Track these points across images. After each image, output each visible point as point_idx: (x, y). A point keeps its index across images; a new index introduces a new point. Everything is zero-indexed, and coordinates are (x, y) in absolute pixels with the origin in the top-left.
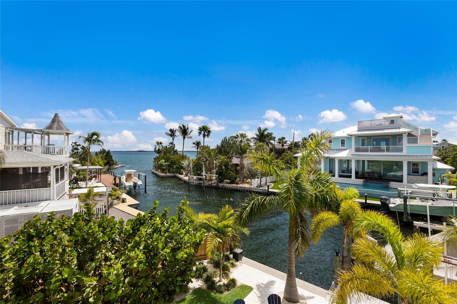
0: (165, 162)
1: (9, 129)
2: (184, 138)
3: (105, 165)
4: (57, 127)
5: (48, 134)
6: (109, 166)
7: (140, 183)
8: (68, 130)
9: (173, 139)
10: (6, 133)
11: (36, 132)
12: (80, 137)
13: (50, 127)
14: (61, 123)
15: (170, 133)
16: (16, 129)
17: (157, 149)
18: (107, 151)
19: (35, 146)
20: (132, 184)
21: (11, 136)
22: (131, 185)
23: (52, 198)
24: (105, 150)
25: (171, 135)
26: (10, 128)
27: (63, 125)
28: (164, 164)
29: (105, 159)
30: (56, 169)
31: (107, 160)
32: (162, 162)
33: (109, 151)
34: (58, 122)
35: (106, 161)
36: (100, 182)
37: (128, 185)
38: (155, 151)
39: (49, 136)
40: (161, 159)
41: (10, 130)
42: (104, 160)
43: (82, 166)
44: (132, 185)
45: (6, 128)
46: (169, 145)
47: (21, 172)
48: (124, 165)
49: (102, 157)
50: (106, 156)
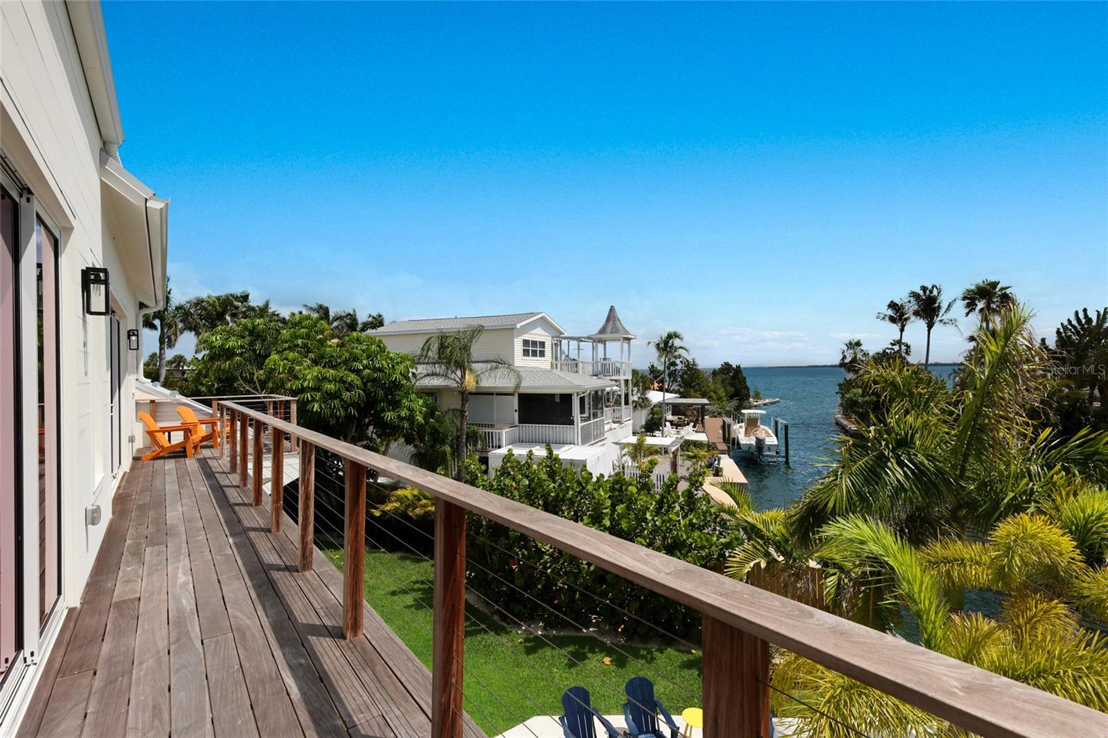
0: (863, 396)
1: (555, 339)
2: (930, 326)
3: (731, 397)
4: (612, 329)
5: (603, 342)
6: (738, 400)
7: (772, 440)
8: (628, 333)
9: (902, 330)
10: (552, 344)
11: (583, 339)
12: (649, 343)
13: (603, 331)
14: (618, 322)
15: (890, 312)
16: (565, 338)
17: (848, 360)
18: (735, 367)
19: (582, 362)
20: (752, 441)
21: (559, 348)
22: (752, 443)
23: (576, 443)
24: (731, 366)
25: (892, 320)
26: (557, 337)
27: (619, 325)
28: (860, 400)
29: (732, 385)
30: (581, 398)
31: (735, 387)
32: (855, 395)
33: (738, 367)
34: (614, 321)
35: (733, 390)
36: (703, 432)
37: (745, 442)
38: (842, 365)
39: (605, 345)
40: (854, 387)
41: (557, 340)
42: (728, 388)
43: (680, 397)
44: (754, 444)
45: (553, 338)
46: (890, 346)
47: (558, 400)
48: (778, 399)
49: (723, 381)
50: (733, 378)
